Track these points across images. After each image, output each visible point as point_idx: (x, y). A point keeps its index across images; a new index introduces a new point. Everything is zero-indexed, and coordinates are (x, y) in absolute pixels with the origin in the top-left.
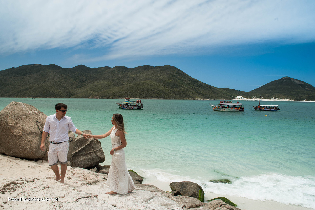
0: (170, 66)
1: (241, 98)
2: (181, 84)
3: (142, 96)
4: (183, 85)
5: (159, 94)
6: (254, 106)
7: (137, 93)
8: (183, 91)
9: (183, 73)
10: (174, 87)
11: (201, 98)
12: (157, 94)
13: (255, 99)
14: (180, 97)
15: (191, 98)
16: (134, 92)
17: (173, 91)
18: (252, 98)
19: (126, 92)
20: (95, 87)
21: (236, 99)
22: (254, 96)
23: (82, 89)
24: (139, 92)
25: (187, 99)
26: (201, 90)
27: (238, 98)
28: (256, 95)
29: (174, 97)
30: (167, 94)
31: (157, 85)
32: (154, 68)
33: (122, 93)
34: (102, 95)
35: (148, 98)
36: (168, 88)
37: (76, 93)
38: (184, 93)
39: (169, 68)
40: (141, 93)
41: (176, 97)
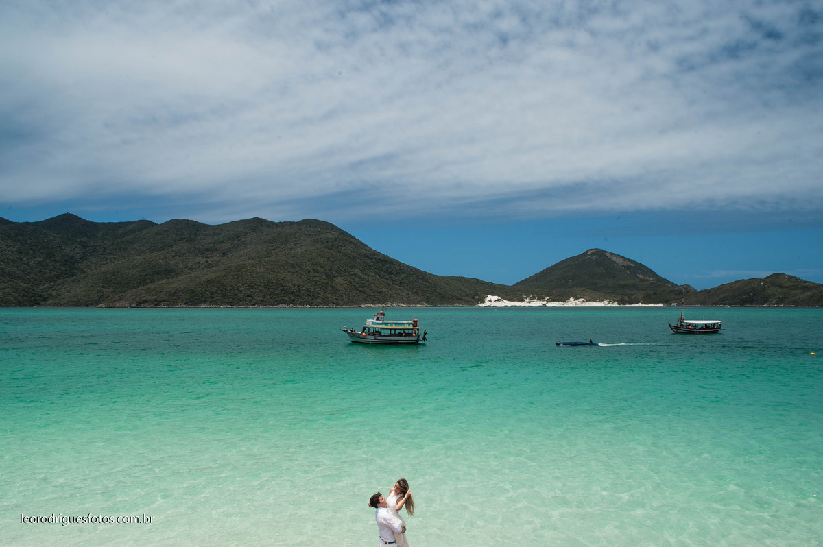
0: (317, 220)
1: (498, 300)
2: (351, 267)
3: (251, 300)
4: (356, 271)
5: (298, 293)
6: (669, 324)
7: (237, 292)
8: (357, 285)
9: (352, 240)
10: (334, 277)
11: (404, 303)
12: (292, 293)
13: (529, 302)
14: (351, 302)
15: (379, 303)
16: (229, 288)
17: (332, 287)
18: (522, 300)
19: (206, 290)
20: (113, 277)
21: (487, 304)
22: (526, 294)
23: (74, 281)
24: (242, 289)
25: (369, 305)
26: (401, 283)
27: (490, 301)
28: (532, 294)
29: (335, 301)
30: (318, 294)
31: (289, 272)
32: (277, 225)
33: (195, 292)
34: (138, 299)
35: (267, 306)
36: (317, 279)
37: (54, 293)
38: (361, 291)
39: (315, 227)
40: (249, 292)
41: (340, 302)
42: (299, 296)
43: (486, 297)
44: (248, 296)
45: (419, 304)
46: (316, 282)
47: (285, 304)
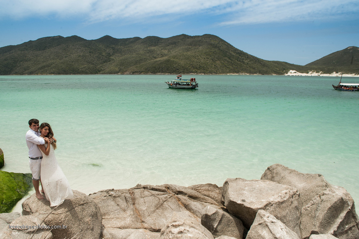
0: (210, 35)
1: (295, 72)
2: (224, 56)
3: (179, 71)
4: (226, 58)
5: (199, 68)
6: (333, 85)
7: (173, 68)
8: (226, 65)
9: (226, 44)
10: (216, 61)
11: (248, 73)
12: (196, 68)
13: (311, 74)
14: (223, 72)
15: (236, 73)
16: (169, 66)
17: (215, 65)
18: (308, 73)
19: (160, 67)
21: (289, 74)
22: (311, 70)
23: (110, 64)
24: (175, 66)
25: (231, 74)
26: (247, 64)
27: (291, 73)
28: (314, 70)
29: (216, 72)
30: (208, 68)
31: (196, 58)
32: (191, 37)
33: (155, 67)
34: (133, 71)
35: (185, 74)
36: (208, 62)
37: (103, 69)
38: (228, 67)
39: (209, 38)
40: (178, 68)
41: (218, 72)
42: (199, 69)
43: (289, 71)
44: (177, 70)
45: (255, 74)
46: (207, 63)
47: (193, 73)
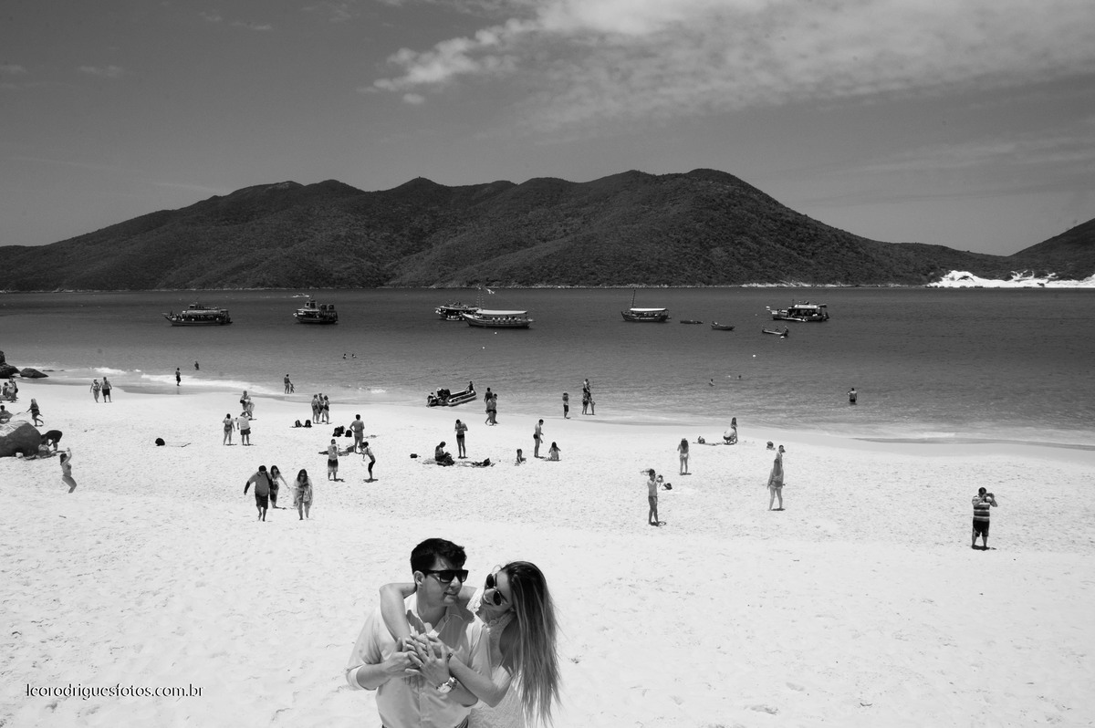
0: (711, 170)
1: (965, 278)
2: (738, 234)
3: (595, 279)
4: (744, 239)
5: (655, 269)
7: (579, 269)
8: (742, 258)
9: (755, 196)
10: (712, 247)
11: (806, 282)
12: (648, 269)
13: (1019, 281)
14: (729, 280)
15: (769, 282)
16: (571, 265)
17: (706, 261)
18: (1008, 278)
19: (544, 267)
20: (457, 252)
21: (945, 282)
22: (1019, 270)
23: (417, 259)
24: (586, 265)
25: (754, 285)
26: (813, 254)
27: (953, 279)
28: (1028, 268)
29: (706, 279)
30: (684, 270)
31: (652, 242)
32: (655, 179)
33: (531, 269)
34: (469, 279)
35: (614, 286)
36: (688, 250)
37: (397, 272)
38: (746, 266)
39: (707, 180)
40: (593, 269)
41: (713, 280)
42: (655, 273)
43: (948, 274)
44: (592, 274)
45: (829, 282)
46: (685, 254)
47: (636, 283)
